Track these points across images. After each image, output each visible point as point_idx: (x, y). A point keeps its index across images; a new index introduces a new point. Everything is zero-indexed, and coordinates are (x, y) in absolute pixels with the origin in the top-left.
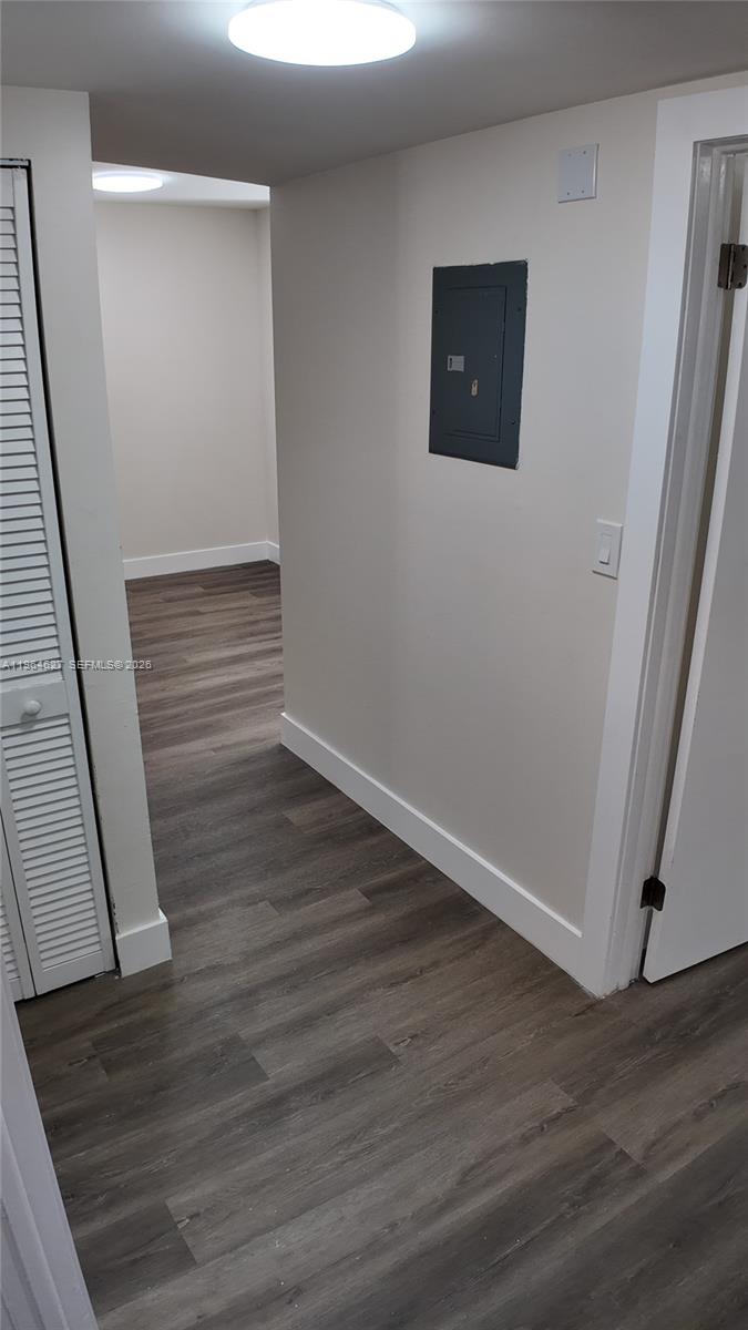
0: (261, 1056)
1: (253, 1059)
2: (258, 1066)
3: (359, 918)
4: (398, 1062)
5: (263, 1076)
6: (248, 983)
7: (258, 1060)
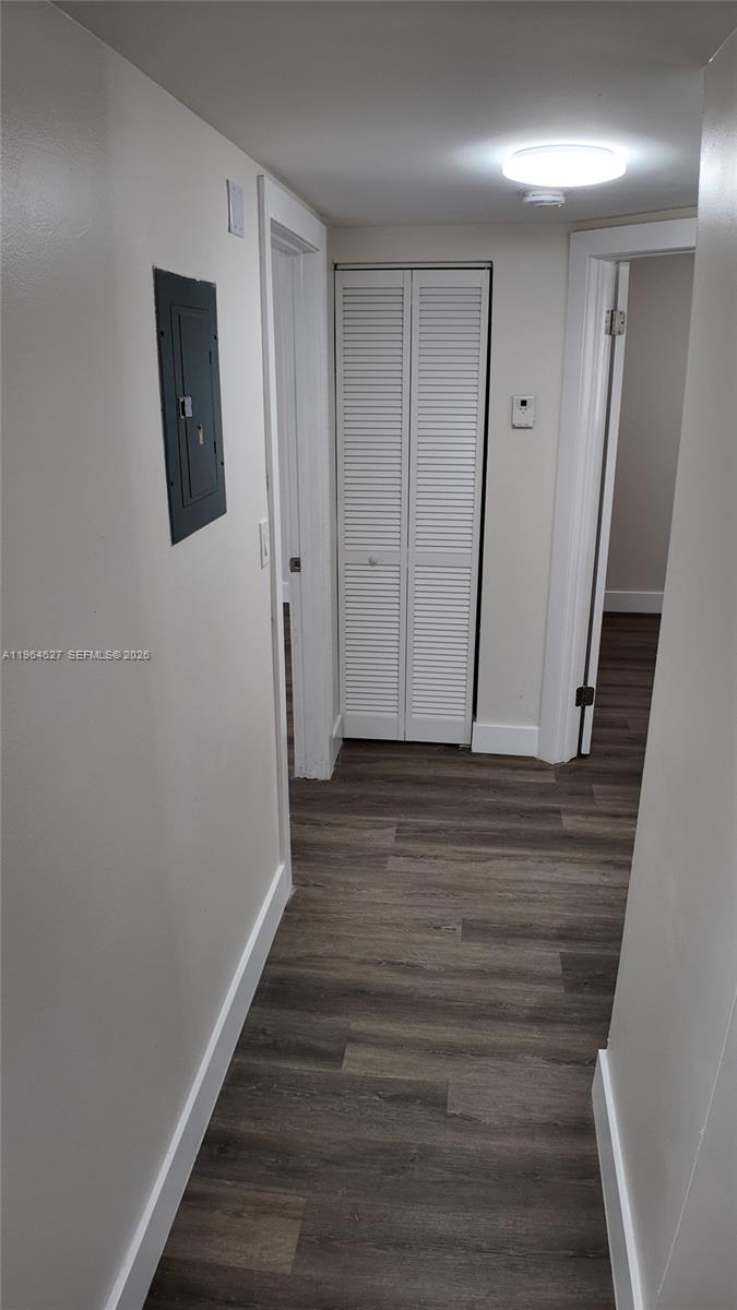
0: (557, 969)
1: (564, 970)
2: (562, 963)
3: (376, 1036)
4: (464, 920)
5: (563, 957)
6: (530, 1029)
7: (560, 967)
